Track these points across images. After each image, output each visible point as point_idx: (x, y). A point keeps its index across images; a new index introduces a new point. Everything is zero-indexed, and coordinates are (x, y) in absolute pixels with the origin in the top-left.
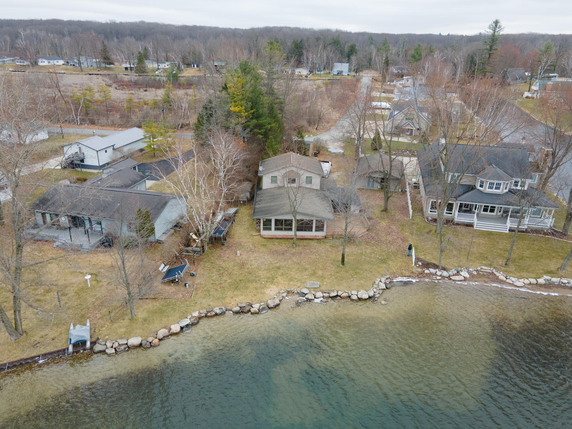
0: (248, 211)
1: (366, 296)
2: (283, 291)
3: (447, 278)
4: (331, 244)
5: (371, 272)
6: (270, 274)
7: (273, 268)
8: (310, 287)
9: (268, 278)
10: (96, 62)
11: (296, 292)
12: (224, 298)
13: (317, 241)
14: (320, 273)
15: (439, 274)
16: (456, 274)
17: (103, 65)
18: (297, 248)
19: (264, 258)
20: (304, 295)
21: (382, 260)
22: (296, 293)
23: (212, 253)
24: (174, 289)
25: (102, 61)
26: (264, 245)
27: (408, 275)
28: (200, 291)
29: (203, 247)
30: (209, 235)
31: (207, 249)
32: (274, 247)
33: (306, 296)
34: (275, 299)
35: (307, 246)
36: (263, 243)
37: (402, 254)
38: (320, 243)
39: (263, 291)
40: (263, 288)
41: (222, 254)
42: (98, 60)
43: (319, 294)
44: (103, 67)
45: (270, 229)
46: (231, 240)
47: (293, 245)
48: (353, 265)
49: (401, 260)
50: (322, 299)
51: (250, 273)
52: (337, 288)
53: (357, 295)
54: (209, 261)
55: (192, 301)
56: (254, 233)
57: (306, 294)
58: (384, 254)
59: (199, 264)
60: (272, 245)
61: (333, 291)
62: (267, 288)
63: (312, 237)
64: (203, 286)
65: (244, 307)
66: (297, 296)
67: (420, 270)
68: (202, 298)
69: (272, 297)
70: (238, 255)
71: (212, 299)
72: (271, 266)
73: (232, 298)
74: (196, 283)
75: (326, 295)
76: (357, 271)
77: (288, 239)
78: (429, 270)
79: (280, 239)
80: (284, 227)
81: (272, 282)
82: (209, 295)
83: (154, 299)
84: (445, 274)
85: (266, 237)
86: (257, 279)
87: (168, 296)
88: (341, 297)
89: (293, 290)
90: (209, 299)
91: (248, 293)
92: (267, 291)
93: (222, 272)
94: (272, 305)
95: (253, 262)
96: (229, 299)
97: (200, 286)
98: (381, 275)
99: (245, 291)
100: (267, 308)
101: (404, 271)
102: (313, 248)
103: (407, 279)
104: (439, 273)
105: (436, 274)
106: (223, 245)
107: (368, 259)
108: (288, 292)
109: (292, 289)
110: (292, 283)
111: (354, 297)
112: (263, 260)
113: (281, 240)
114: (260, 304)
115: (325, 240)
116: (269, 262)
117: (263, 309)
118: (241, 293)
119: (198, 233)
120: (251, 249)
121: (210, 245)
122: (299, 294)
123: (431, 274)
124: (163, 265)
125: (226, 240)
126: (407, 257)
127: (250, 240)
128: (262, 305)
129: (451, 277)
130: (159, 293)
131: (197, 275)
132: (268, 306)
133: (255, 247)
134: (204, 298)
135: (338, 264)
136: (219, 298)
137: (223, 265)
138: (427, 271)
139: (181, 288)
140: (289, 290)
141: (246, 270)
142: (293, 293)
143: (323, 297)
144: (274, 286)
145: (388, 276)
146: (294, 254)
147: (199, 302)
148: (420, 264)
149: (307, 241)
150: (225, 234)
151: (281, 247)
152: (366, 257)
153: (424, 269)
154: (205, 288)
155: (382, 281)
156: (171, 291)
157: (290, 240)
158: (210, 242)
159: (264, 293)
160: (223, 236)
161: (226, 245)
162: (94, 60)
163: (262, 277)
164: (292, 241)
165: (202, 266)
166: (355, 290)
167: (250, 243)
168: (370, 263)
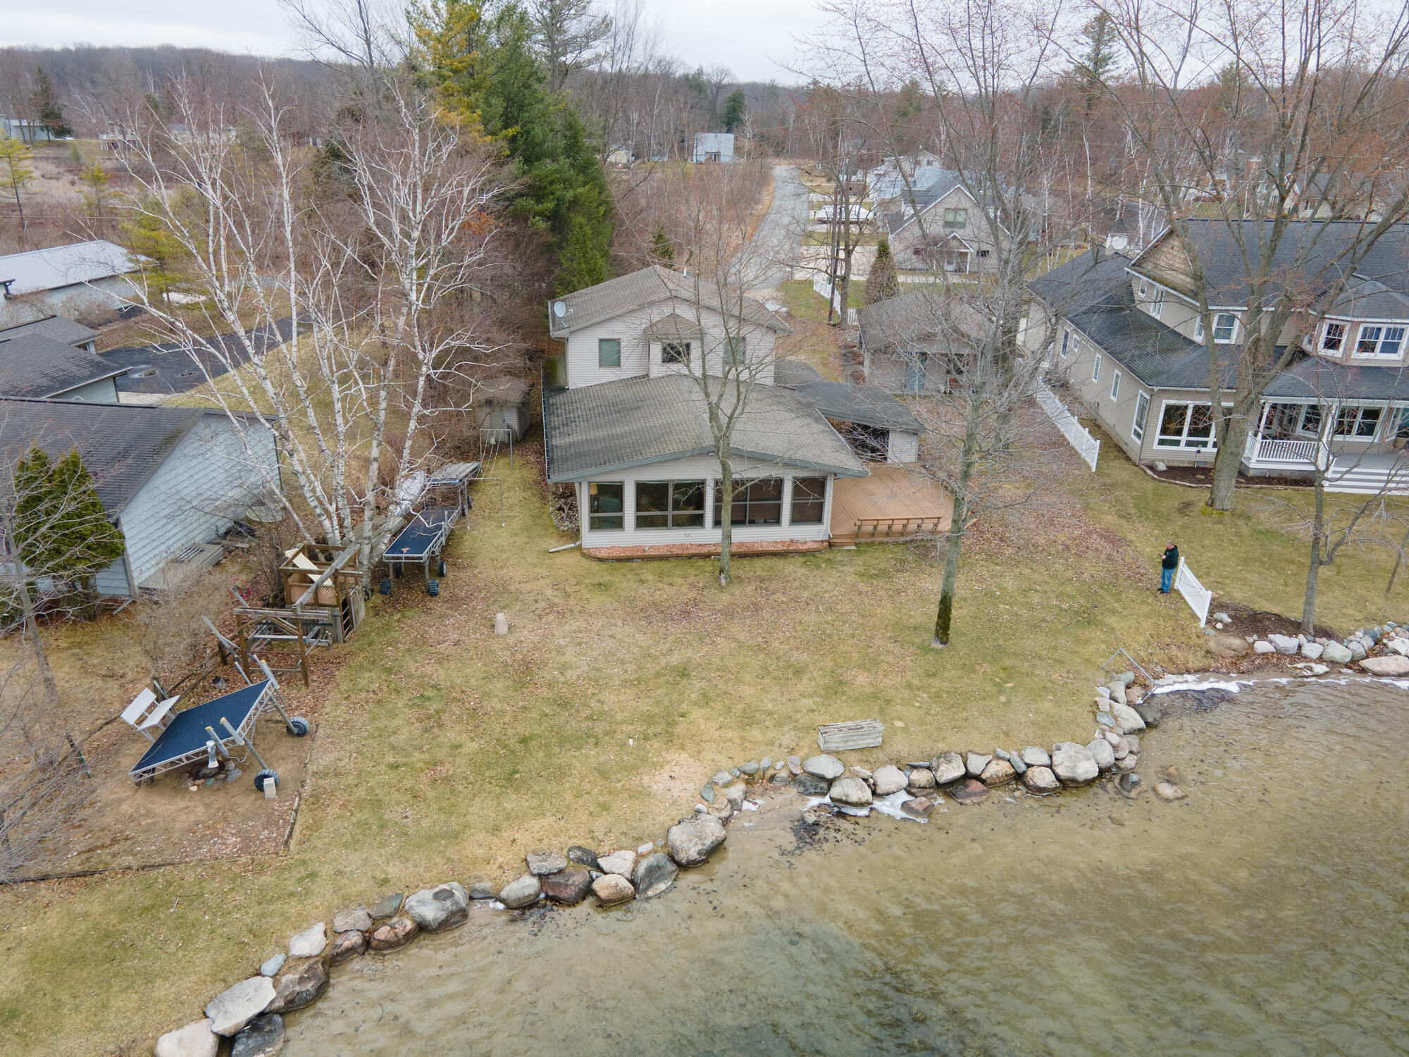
0: (517, 474)
1: (1087, 769)
2: (727, 777)
3: (1347, 666)
4: (861, 569)
5: (1061, 662)
6: (651, 701)
7: (658, 675)
8: (842, 747)
9: (649, 720)
10: (21, 127)
11: (784, 774)
12: (456, 836)
13: (801, 559)
14: (861, 680)
15: (1315, 655)
16: (1372, 649)
17: (43, 136)
18: (736, 590)
19: (612, 636)
20: (824, 785)
21: (1077, 613)
22: (783, 780)
23: (387, 628)
24: (201, 809)
25: (37, 123)
26: (601, 586)
27: (1198, 665)
28: (334, 810)
29: (345, 604)
30: (371, 558)
31: (362, 614)
32: (643, 590)
33: (836, 791)
34: (703, 817)
35: (770, 580)
36: (596, 580)
37: (1141, 588)
38: (818, 567)
39: (635, 781)
40: (632, 769)
41: (431, 631)
42: (25, 123)
43: (890, 777)
44: (41, 141)
45: (618, 524)
46: (463, 575)
47: (717, 580)
48: (979, 638)
50: (904, 797)
51: (564, 704)
52: (955, 741)
53: (1050, 766)
54: (374, 662)
55: (289, 868)
56: (555, 545)
57: (830, 782)
58: (1069, 589)
59: (328, 679)
60: (634, 585)
61: (945, 756)
62: (654, 765)
63: (780, 548)
64: (351, 780)
65: (560, 872)
66: (793, 791)
67: (1236, 642)
68: (346, 845)
69: (685, 811)
70: (502, 629)
71: (394, 845)
72: (651, 668)
73: (496, 829)
74: (312, 768)
75: (921, 777)
76: (1007, 662)
77: (690, 557)
78: (1271, 642)
79: (662, 558)
80: (670, 513)
81: (670, 739)
82: (382, 826)
83: (83, 874)
84: (1337, 651)
85: (604, 554)
86: (600, 728)
87: (160, 852)
88: (983, 782)
89: (772, 767)
90: (382, 845)
91: (569, 798)
92: (658, 783)
93: (434, 706)
94: (691, 851)
95: (570, 655)
96: (480, 836)
97: (334, 781)
98: (1103, 673)
99: (552, 787)
100: (671, 867)
101: (1174, 651)
102: (797, 584)
103: (1200, 681)
104: (1312, 650)
105: (1299, 654)
106: (434, 594)
107: (1024, 612)
108: (750, 779)
109: (765, 763)
110: (756, 733)
111: (1043, 778)
112: (611, 644)
113: (665, 565)
114: (634, 849)
115: (831, 556)
116: (635, 650)
117: (654, 873)
118: (535, 802)
119: (321, 551)
120: (552, 605)
121: (377, 599)
122: (801, 783)
123: (1280, 653)
124: (147, 697)
125: (441, 574)
127: (544, 572)
128: (643, 856)
129: (1364, 663)
130: (115, 841)
131: (321, 731)
132: (672, 858)
133: (567, 595)
134: (354, 844)
135: (918, 641)
136: (430, 839)
137: (440, 675)
138: (1262, 646)
139: (239, 799)
140: (752, 766)
141: (545, 692)
142: (772, 778)
143: (910, 789)
144: (684, 756)
145: (1130, 676)
146: (728, 613)
147: (327, 870)
148: (1225, 617)
149: (763, 560)
150: (437, 550)
151: (672, 591)
152: (1011, 605)
153: (1250, 640)
154: (361, 792)
155: (1116, 695)
156: (184, 821)
157: (701, 563)
158: (377, 588)
159: (642, 794)
160: (432, 559)
161: (443, 593)
162: (15, 123)
163: (619, 717)
164: (707, 565)
165: (343, 687)
166: (1034, 745)
167: (543, 583)
168: (1036, 626)
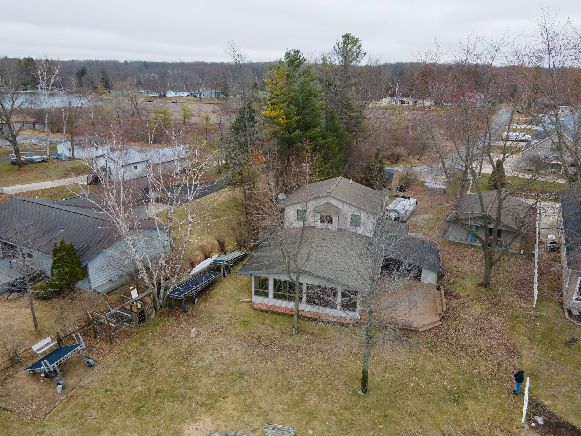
5: (420, 421)
6: (218, 387)
7: (231, 374)
9: (210, 396)
12: (99, 431)
14: (313, 402)
17: (221, 96)
18: (297, 338)
19: (230, 349)
21: (452, 393)
23: (157, 324)
25: (220, 92)
26: (246, 323)
28: (72, 405)
29: (142, 312)
31: (152, 317)
32: (260, 328)
35: (317, 335)
36: (246, 319)
37: (502, 387)
39: (181, 426)
40: (185, 419)
41: (171, 329)
42: (217, 92)
45: (266, 295)
46: (202, 305)
47: (293, 330)
48: (387, 394)
49: (497, 401)
51: (186, 378)
54: (140, 339)
55: (38, 427)
58: (460, 377)
59: (121, 342)
60: (258, 325)
62: (194, 420)
64: (88, 392)
68: (62, 423)
71: (76, 429)
72: (232, 369)
74: (82, 383)
76: (390, 412)
80: (288, 294)
81: (210, 408)
82: (80, 418)
85: (258, 307)
86: (189, 394)
87: (13, 404)
90: (72, 427)
91: (150, 426)
92: (189, 429)
93: (142, 365)
95: (206, 355)
97: (83, 392)
99: (149, 419)
102: (327, 341)
106: (184, 312)
107: (423, 384)
109: (239, 433)
110: (246, 417)
112: (226, 353)
113: (279, 317)
115: (354, 328)
116: (233, 359)
120: (221, 327)
121: (165, 310)
124: (48, 339)
125: (193, 303)
126: (512, 396)
127: (231, 310)
131: (98, 367)
133: (230, 324)
134: (65, 423)
135: (354, 389)
136: (89, 430)
137: (156, 351)
140: (233, 433)
141: (184, 370)
144: (209, 419)
146: (285, 349)
147: (48, 432)
148: (540, 420)
150: (194, 293)
151: (271, 331)
152: (419, 378)
154: (87, 399)
158: (167, 305)
159: (178, 433)
161: (189, 312)
162: (214, 91)
163: (200, 391)
165: (122, 348)
167: (226, 315)
168: (424, 395)
